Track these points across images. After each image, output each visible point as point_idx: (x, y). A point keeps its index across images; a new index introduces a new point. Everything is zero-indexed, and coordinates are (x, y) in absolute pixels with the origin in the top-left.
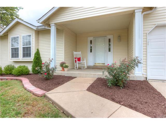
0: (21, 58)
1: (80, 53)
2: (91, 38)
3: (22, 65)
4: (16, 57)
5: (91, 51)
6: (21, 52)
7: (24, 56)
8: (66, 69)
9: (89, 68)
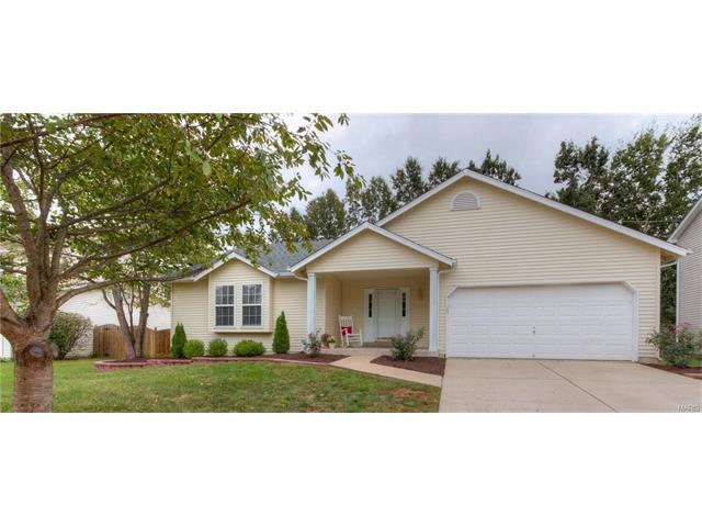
0: (238, 325)
1: (350, 318)
2: (371, 291)
3: (247, 339)
4: (225, 324)
5: (370, 315)
6: (238, 315)
7: (245, 322)
8: (331, 345)
9: (366, 345)
